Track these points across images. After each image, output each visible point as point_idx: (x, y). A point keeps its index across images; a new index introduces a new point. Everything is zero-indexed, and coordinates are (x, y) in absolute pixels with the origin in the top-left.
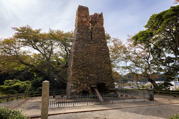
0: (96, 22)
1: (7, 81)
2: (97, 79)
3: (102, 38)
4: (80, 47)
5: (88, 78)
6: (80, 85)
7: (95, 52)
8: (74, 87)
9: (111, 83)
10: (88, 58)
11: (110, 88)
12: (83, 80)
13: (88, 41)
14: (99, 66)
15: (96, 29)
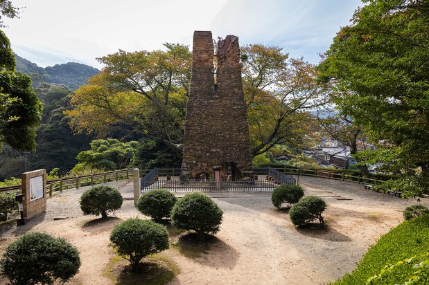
0: (225, 58)
1: (95, 141)
2: (223, 157)
3: (235, 87)
4: (196, 107)
5: (208, 154)
6: (196, 165)
7: (221, 113)
8: (187, 167)
9: (246, 163)
10: (210, 124)
11: (244, 170)
12: (200, 157)
13: (210, 94)
14: (228, 136)
15: (224, 71)
